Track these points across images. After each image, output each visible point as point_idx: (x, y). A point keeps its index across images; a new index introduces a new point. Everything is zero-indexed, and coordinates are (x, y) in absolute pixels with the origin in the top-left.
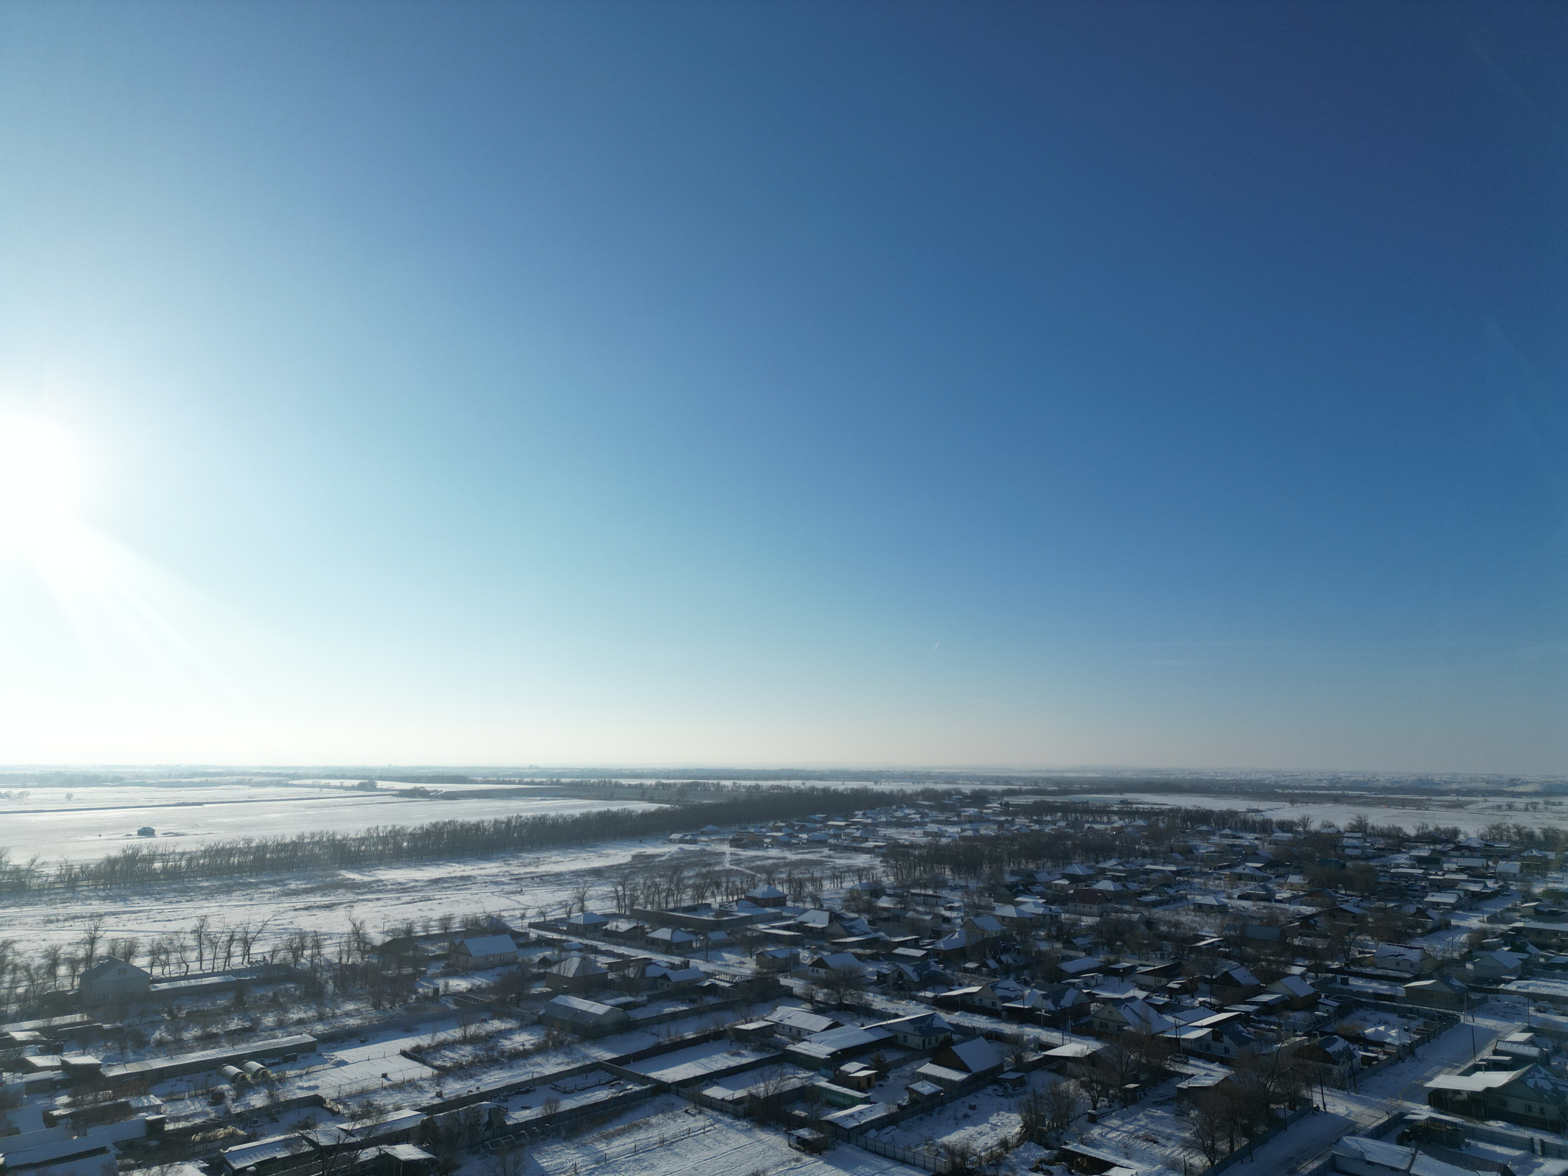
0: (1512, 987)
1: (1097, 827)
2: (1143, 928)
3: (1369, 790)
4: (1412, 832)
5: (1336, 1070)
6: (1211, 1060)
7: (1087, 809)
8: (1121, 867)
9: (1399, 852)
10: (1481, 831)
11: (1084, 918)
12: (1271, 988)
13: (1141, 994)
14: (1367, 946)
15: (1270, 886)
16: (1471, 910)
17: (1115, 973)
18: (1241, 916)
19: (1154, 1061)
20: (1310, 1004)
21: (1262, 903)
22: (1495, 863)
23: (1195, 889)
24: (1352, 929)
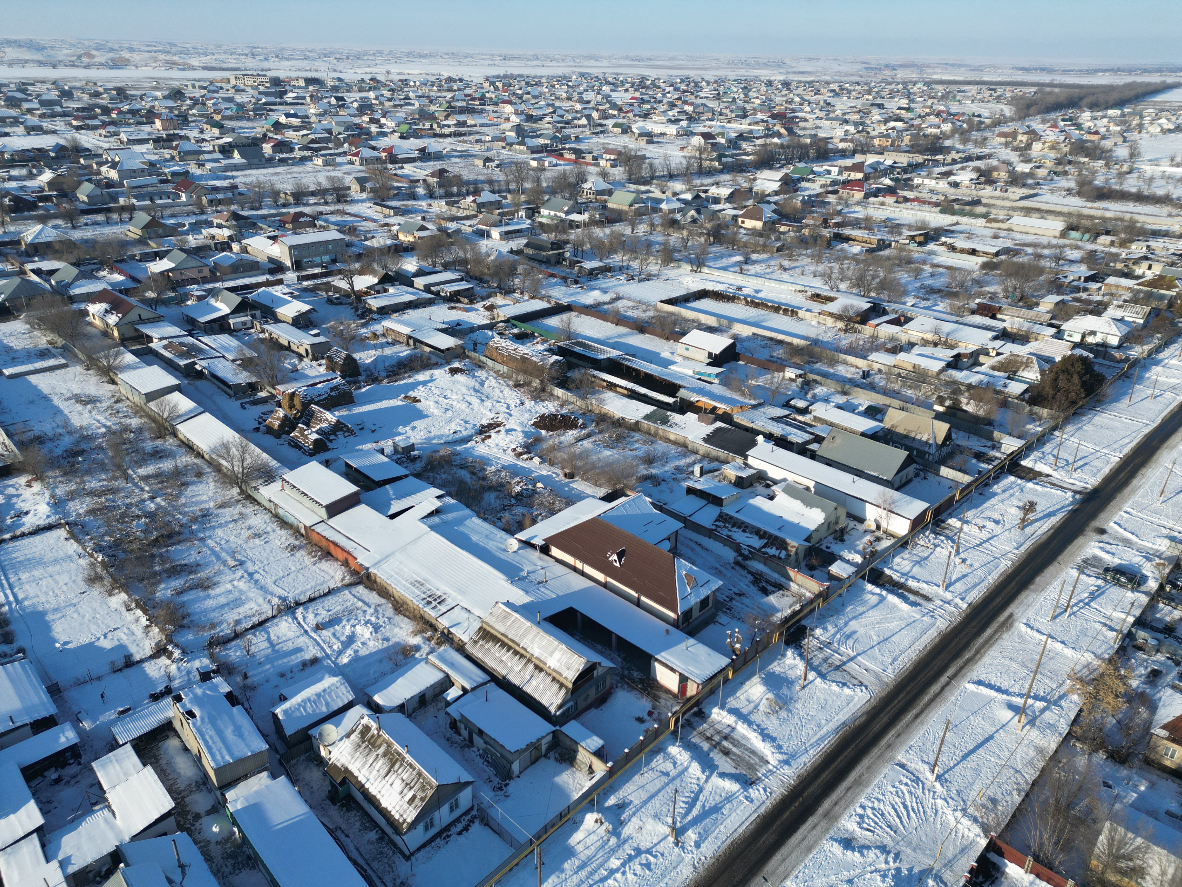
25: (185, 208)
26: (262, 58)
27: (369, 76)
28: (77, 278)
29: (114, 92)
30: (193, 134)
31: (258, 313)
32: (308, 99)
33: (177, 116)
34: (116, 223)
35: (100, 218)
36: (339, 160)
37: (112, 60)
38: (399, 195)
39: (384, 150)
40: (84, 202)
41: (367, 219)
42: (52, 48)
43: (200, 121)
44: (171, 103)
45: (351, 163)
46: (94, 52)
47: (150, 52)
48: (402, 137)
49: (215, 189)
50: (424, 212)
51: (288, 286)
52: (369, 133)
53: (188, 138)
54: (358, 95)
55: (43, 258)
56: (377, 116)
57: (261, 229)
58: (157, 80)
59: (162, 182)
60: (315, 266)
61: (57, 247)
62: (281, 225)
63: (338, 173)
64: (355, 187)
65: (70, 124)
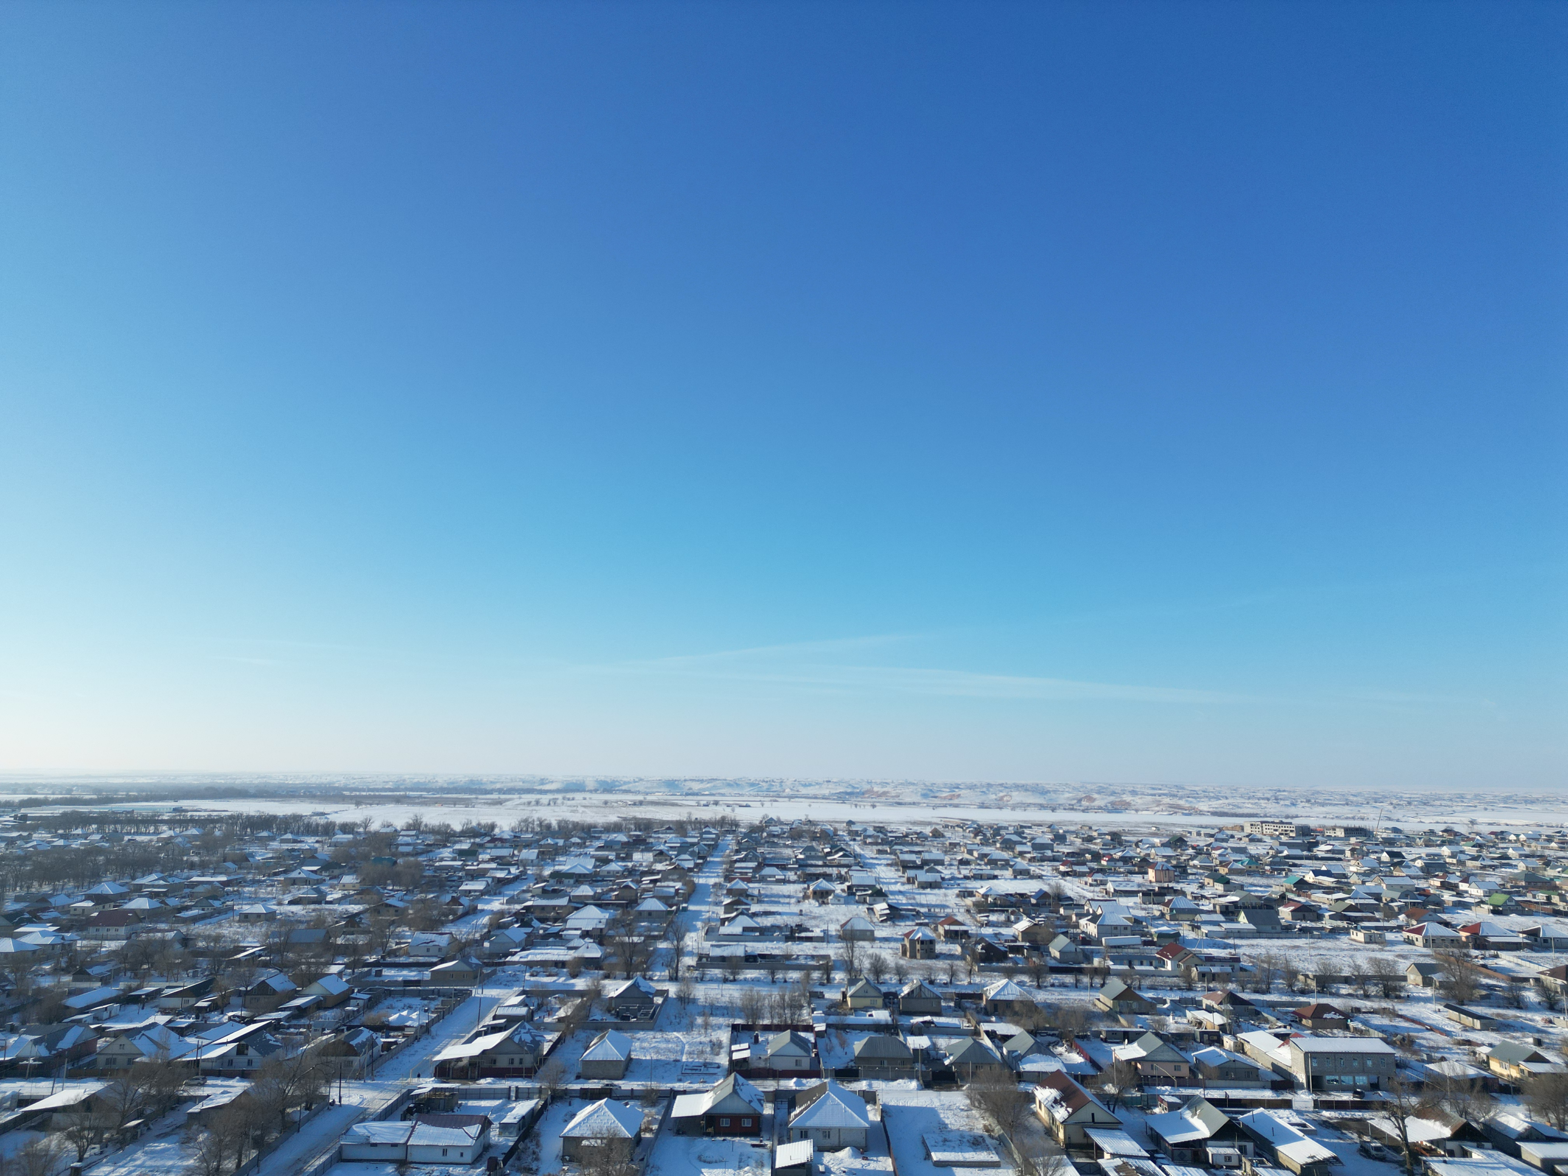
0: (516, 958)
1: (139, 838)
2: (177, 946)
3: (428, 790)
4: (457, 827)
5: (356, 1061)
6: (230, 1076)
7: (131, 820)
8: (162, 882)
9: (445, 846)
10: (513, 825)
11: (106, 943)
12: (307, 990)
13: (162, 1019)
14: (404, 937)
15: (323, 888)
16: (495, 894)
17: (136, 1000)
18: (290, 922)
19: (166, 1090)
20: (344, 999)
21: (312, 906)
22: (520, 851)
23: (244, 899)
24: (393, 923)
25: (1168, 980)
26: (1288, 802)
27: (1443, 827)
28: (1030, 1051)
29: (1108, 837)
30: (1191, 888)
31: (1250, 1146)
32: (1348, 854)
33: (1174, 867)
34: (1085, 989)
35: (1069, 979)
36: (1390, 936)
37: (1112, 803)
38: (1490, 997)
39: (1465, 928)
40: (1055, 958)
41: (1432, 1029)
42: (1055, 791)
43: (1201, 874)
44: (1169, 852)
45: (1410, 942)
46: (1095, 796)
47: (1155, 795)
48: (1495, 912)
49: (1210, 959)
50: (1539, 1031)
51: (1299, 1113)
52: (1439, 903)
53: (1184, 894)
54: (1424, 851)
55: (1000, 1019)
56: (1453, 880)
57: (1267, 1021)
58: (1157, 825)
59: (1146, 943)
60: (1344, 1090)
61: (1017, 1008)
62: (1296, 1020)
63: (1387, 955)
64: (1414, 978)
65: (1057, 870)
